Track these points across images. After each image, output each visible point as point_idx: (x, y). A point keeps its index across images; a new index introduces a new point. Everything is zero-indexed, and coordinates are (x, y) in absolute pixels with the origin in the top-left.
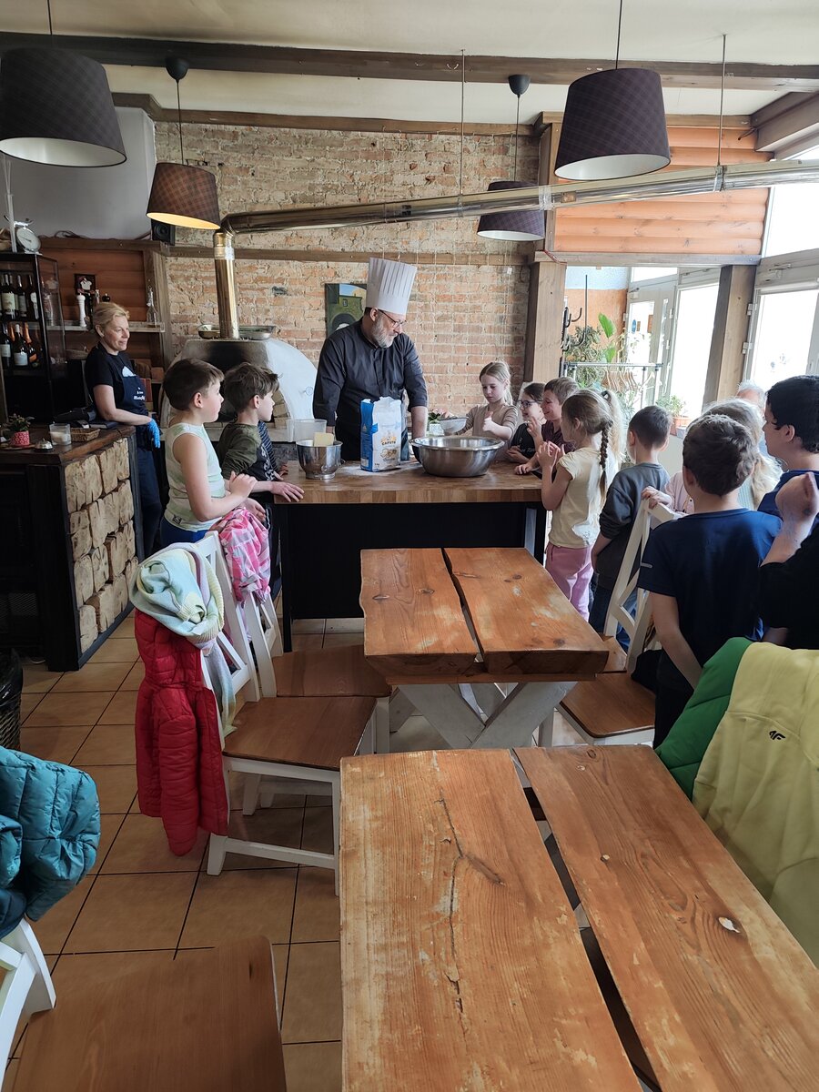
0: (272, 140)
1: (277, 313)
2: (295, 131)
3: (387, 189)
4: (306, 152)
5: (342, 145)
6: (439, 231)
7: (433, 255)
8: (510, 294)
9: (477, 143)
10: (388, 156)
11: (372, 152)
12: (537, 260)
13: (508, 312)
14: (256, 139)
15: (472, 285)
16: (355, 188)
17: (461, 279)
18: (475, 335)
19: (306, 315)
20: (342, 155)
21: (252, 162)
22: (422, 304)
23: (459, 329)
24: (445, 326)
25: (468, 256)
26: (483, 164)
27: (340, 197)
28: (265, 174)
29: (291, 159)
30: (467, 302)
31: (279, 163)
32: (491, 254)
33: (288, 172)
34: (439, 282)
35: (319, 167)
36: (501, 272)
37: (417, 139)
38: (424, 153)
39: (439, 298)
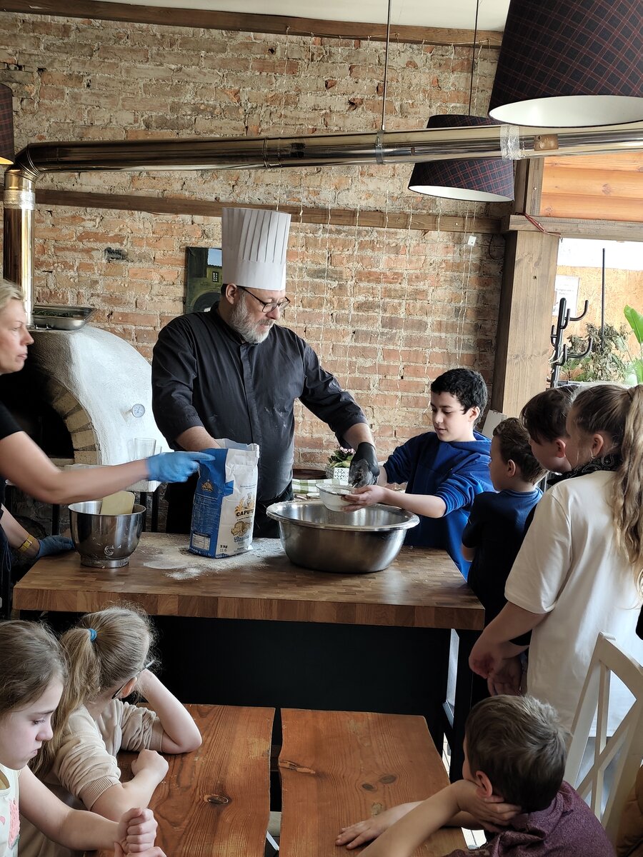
0: (121, 38)
1: (108, 287)
2: (155, 29)
3: (289, 114)
4: (170, 58)
5: (224, 50)
6: (365, 179)
7: (353, 213)
8: (472, 276)
9: (429, 55)
10: (293, 67)
11: (269, 64)
12: (512, 227)
13: (467, 302)
14: (98, 37)
15: (414, 259)
16: (241, 111)
17: (397, 250)
18: (415, 333)
19: (154, 292)
20: (224, 64)
21: (88, 68)
22: (335, 284)
23: (390, 323)
24: (368, 319)
25: (407, 216)
26: (437, 84)
27: (217, 123)
28: (107, 85)
29: (147, 66)
30: (405, 285)
31: (128, 71)
32: (445, 215)
33: (141, 85)
34: (363, 253)
35: (188, 79)
36: (459, 241)
37: (337, 45)
38: (347, 66)
39: (360, 276)
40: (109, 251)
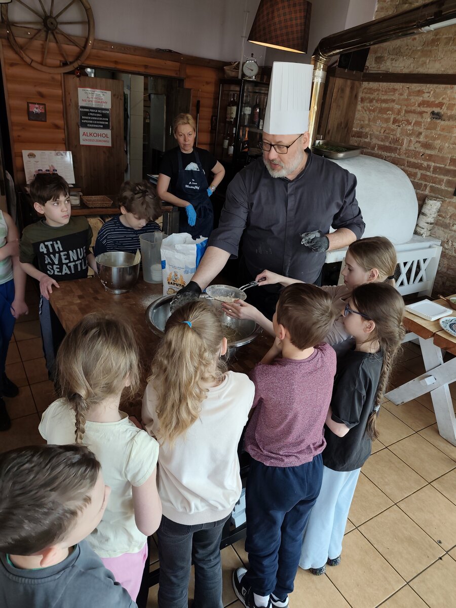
40: (433, 113)
